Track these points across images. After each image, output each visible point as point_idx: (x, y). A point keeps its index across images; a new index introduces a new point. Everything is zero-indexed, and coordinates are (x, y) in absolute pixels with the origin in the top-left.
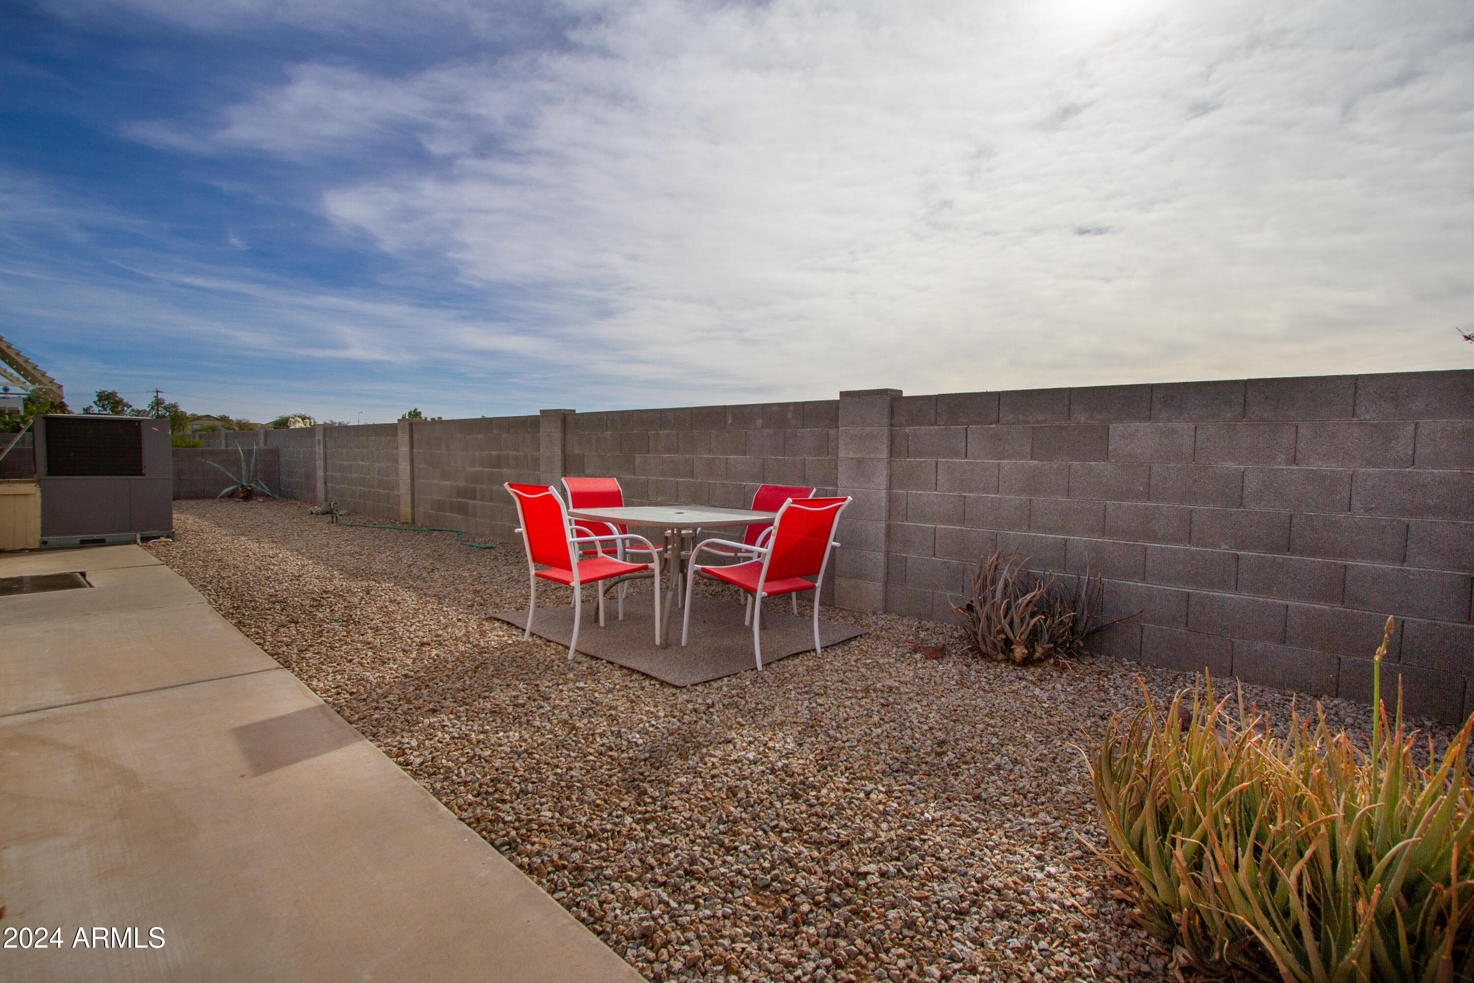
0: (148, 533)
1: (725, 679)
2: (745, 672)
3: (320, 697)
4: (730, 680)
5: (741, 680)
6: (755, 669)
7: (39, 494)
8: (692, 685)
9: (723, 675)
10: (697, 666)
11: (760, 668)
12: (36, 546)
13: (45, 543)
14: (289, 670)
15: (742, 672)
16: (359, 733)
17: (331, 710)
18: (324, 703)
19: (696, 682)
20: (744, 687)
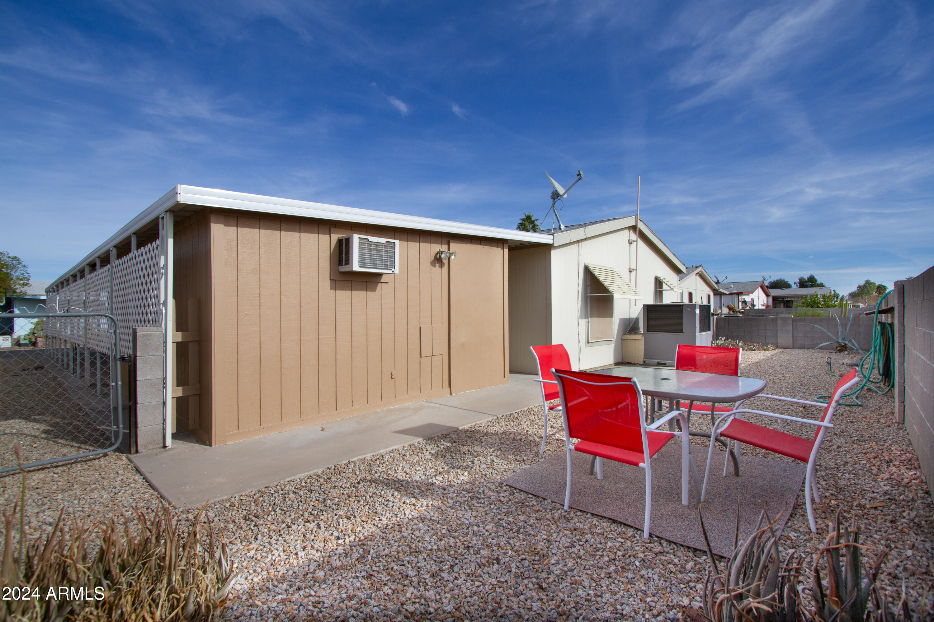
1: (530, 496)
2: (553, 502)
3: (466, 427)
4: (529, 498)
5: (534, 502)
6: (563, 506)
7: (643, 340)
8: (507, 485)
9: (535, 494)
10: (548, 484)
11: (566, 507)
12: (642, 363)
13: (645, 362)
14: (496, 417)
15: (549, 501)
16: (429, 437)
17: (454, 430)
18: (460, 428)
19: (514, 486)
20: (515, 502)
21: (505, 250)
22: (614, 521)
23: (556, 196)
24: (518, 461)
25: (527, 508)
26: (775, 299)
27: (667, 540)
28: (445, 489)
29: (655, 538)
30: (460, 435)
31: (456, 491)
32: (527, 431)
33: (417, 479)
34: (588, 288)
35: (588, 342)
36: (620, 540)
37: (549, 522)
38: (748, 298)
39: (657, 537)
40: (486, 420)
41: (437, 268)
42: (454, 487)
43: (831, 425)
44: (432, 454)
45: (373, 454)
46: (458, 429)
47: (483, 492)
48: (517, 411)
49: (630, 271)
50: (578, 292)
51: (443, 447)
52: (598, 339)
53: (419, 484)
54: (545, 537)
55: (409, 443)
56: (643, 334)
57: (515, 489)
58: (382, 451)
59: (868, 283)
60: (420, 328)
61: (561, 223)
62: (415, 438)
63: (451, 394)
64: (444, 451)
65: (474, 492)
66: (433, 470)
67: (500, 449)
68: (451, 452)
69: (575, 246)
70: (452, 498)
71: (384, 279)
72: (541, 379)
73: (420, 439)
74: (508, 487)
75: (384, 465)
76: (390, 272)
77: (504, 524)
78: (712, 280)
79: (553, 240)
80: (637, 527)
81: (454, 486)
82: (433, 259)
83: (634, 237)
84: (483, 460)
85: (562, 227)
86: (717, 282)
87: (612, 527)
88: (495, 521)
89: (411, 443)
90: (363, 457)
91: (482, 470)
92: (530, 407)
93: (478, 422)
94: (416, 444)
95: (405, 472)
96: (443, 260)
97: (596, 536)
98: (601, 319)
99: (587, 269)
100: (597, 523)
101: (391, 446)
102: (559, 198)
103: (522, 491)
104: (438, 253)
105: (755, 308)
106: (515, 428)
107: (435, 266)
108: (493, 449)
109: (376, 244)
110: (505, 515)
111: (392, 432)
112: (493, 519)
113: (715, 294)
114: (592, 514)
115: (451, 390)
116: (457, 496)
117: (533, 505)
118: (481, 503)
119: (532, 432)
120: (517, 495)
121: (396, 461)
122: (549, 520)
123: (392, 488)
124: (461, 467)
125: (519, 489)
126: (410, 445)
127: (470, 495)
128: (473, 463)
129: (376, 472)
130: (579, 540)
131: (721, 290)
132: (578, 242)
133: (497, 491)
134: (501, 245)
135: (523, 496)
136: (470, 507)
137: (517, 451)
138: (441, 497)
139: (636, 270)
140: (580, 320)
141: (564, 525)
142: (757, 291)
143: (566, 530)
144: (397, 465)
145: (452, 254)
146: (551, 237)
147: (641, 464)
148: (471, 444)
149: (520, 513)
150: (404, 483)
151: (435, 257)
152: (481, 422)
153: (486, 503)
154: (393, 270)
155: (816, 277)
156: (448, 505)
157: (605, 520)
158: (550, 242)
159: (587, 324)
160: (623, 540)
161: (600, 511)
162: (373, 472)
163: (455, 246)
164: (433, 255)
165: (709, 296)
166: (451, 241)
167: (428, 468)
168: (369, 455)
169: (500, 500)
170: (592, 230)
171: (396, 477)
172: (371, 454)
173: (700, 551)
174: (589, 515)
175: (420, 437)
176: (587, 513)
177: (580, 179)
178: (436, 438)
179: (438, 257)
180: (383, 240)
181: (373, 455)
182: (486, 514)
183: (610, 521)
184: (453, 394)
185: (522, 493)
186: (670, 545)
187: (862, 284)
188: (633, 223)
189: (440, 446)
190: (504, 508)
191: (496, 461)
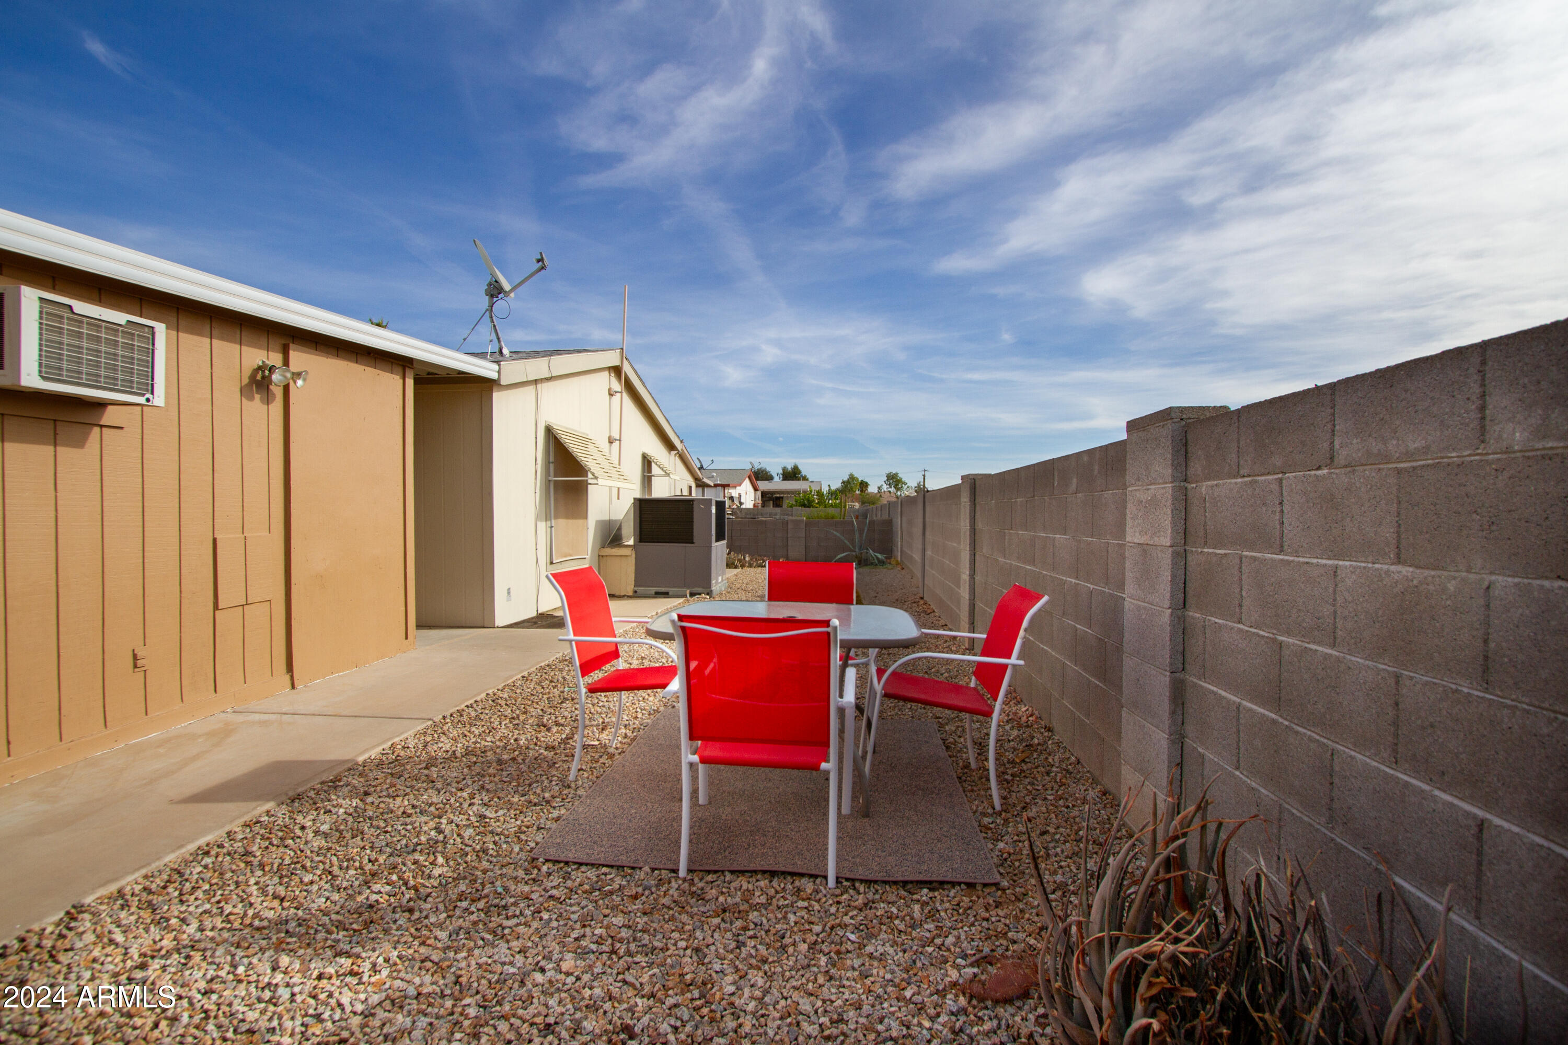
0: (696, 590)
1: (605, 870)
2: (653, 870)
3: (374, 753)
4: (605, 874)
5: (618, 880)
6: (675, 871)
7: (634, 556)
8: (547, 860)
9: (613, 863)
10: (625, 838)
11: (682, 873)
12: (631, 594)
13: (636, 592)
14: (430, 722)
15: (647, 869)
16: (291, 794)
17: (346, 766)
18: (361, 759)
19: (562, 858)
20: (584, 892)
21: (407, 380)
22: (773, 874)
23: (495, 292)
24: (535, 805)
25: (614, 897)
26: (764, 494)
27: (862, 881)
28: (411, 911)
29: (845, 883)
30: (371, 775)
31: (441, 906)
32: (516, 740)
33: (323, 906)
34: (552, 466)
35: (552, 563)
36: (801, 904)
37: (671, 912)
38: (734, 493)
39: (847, 880)
40: (411, 733)
41: (256, 406)
42: (430, 899)
43: (1022, 662)
44: (326, 835)
45: (144, 871)
46: (357, 764)
47: (506, 889)
48: (468, 703)
49: (611, 442)
50: (536, 472)
51: (342, 811)
52: (566, 556)
53: (334, 917)
54: (682, 944)
55: (242, 821)
56: (634, 547)
57: (567, 863)
58: (171, 858)
59: (852, 478)
60: (215, 540)
61: (503, 344)
62: (254, 804)
63: (293, 687)
64: (351, 819)
65: (487, 896)
66: (352, 872)
67: (483, 787)
68: (370, 818)
69: (531, 388)
70: (441, 926)
71: (110, 416)
72: (571, 636)
73: (270, 805)
74: (550, 865)
75: (199, 894)
76: (142, 400)
77: (594, 947)
78: (695, 465)
79: (499, 372)
80: (813, 872)
81: (429, 895)
82: (246, 381)
83: (616, 386)
84: (460, 819)
85: (506, 351)
86: (701, 468)
87: (775, 883)
88: (572, 947)
89: (247, 818)
90: (113, 888)
91: (470, 842)
92: (490, 692)
93: (397, 740)
94: (265, 818)
95: (275, 896)
96: (272, 387)
97: (763, 911)
98: (570, 521)
99: (549, 431)
100: (751, 887)
101: (192, 841)
102: (501, 296)
103: (581, 864)
104: (260, 368)
105: (743, 507)
106: (488, 739)
107: (251, 398)
108: (469, 790)
109: (96, 323)
110: (584, 926)
111: (172, 802)
112: (562, 944)
113: (698, 486)
114: (732, 872)
115: (292, 678)
116: (449, 916)
117: (621, 888)
118: (514, 916)
119: (527, 739)
120: (578, 876)
121: (229, 875)
122: (669, 908)
123: (262, 950)
124: (419, 848)
125: (575, 863)
126: (246, 825)
127: (481, 904)
128: (439, 831)
129: (183, 920)
130: (745, 929)
131: (705, 480)
132: (536, 382)
133: (534, 879)
134: (400, 369)
135: (592, 874)
136: (494, 933)
137: (522, 783)
138: (413, 930)
139: (620, 440)
140: (539, 523)
141: (702, 909)
142: (744, 485)
143: (710, 916)
144: (237, 884)
145: (299, 375)
146: (496, 367)
147: (824, 766)
148: (408, 790)
149: (607, 911)
150: (292, 925)
151: (253, 377)
152: (402, 737)
153: (528, 912)
154: (148, 396)
155: (800, 467)
156: (440, 945)
157: (759, 876)
158: (494, 376)
159: (549, 529)
160: (806, 904)
161: (742, 863)
162: (174, 921)
163: (300, 358)
164: (247, 373)
165: (690, 487)
166: (291, 345)
167: (336, 871)
168: (130, 878)
169: (551, 897)
170: (561, 364)
171: (256, 916)
172: (138, 875)
173: (912, 882)
174: (728, 877)
175: (268, 800)
176: (723, 871)
177: (543, 268)
178: (312, 794)
179: (259, 377)
180: (120, 317)
181: (146, 877)
182: (540, 937)
183: (766, 875)
184: (300, 687)
185: (583, 868)
186: (869, 888)
187: (846, 479)
188: (617, 363)
189: (334, 810)
190: (573, 913)
191: (488, 813)
